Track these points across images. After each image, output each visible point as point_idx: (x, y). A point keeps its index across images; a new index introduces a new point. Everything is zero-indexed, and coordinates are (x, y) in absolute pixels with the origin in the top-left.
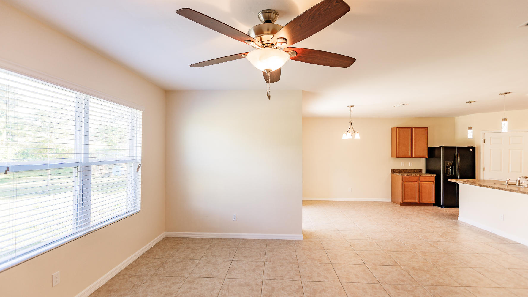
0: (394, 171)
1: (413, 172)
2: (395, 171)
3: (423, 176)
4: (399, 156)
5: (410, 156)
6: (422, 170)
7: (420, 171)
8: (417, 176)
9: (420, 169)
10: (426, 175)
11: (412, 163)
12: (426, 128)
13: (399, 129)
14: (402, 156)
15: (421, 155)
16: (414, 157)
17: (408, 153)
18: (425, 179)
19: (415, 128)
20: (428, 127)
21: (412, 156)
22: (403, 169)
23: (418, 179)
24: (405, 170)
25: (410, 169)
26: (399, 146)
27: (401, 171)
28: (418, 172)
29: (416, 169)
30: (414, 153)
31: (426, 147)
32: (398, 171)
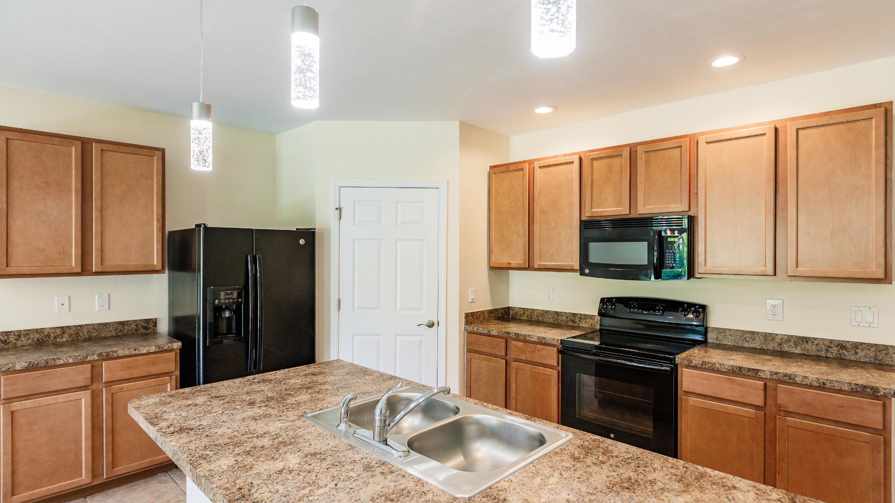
0: (4, 342)
2: (12, 338)
3: (118, 358)
4: (11, 270)
6: (154, 322)
7: (146, 328)
8: (88, 359)
9: (147, 320)
10: (135, 350)
11: (109, 295)
12: (157, 152)
13: (7, 139)
14: (26, 271)
15: (134, 261)
16: (100, 270)
17: (66, 254)
18: (129, 368)
19: (104, 146)
20: (164, 149)
21: (85, 270)
22: (62, 328)
23: (95, 376)
24: (72, 331)
25: (99, 324)
26: (11, 222)
27: (52, 339)
28: (137, 330)
29: (127, 321)
30: (100, 253)
31: (157, 231)
32: (36, 340)
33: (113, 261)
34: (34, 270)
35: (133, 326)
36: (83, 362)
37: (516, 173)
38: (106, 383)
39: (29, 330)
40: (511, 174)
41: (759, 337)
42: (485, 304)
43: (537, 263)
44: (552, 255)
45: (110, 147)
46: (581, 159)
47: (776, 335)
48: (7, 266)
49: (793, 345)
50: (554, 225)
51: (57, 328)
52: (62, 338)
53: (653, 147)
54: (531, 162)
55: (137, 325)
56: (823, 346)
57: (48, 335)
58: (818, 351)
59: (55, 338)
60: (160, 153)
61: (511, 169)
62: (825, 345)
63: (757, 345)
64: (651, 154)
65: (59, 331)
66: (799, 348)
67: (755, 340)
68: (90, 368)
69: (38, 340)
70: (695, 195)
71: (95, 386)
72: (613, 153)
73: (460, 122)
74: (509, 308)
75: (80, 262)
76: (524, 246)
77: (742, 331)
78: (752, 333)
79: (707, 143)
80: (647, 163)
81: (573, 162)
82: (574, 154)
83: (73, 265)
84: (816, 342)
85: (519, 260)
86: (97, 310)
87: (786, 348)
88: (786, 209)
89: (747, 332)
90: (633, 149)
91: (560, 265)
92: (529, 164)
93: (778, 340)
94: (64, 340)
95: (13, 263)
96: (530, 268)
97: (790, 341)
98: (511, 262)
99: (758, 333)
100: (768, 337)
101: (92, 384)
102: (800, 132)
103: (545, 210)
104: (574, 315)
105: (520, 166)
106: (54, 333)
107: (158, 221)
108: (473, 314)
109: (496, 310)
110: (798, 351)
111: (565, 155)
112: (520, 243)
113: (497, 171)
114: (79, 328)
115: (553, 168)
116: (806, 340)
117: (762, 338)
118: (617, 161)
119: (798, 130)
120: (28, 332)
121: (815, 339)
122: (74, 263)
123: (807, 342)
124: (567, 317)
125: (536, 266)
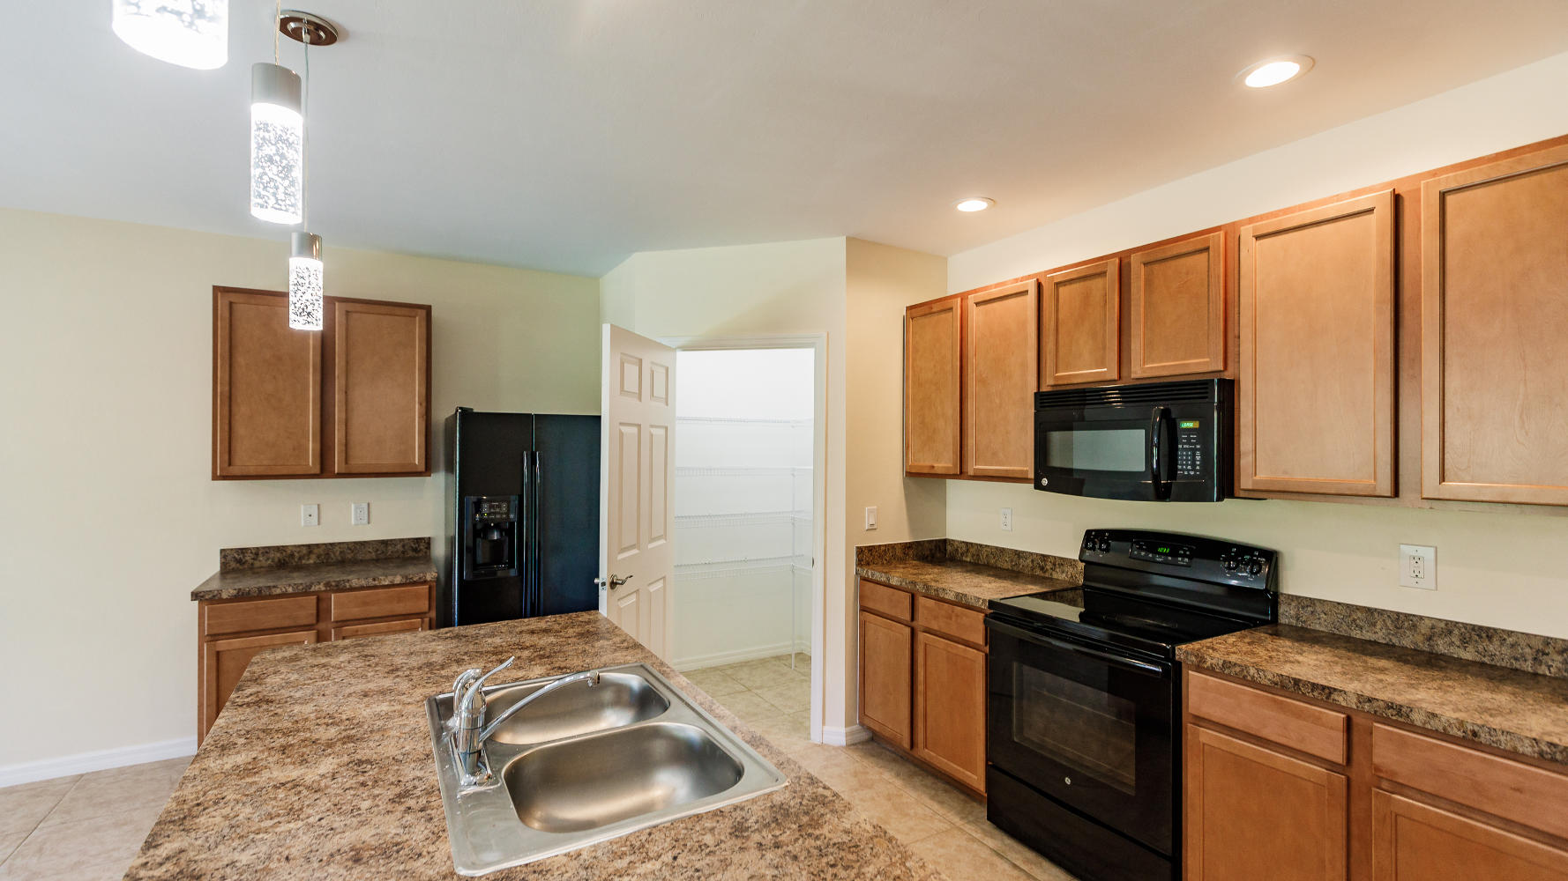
0: (239, 561)
1: (373, 555)
2: (248, 558)
3: (352, 589)
4: (235, 470)
5: (317, 470)
6: (427, 542)
7: (415, 550)
8: (313, 589)
9: (417, 539)
10: (374, 580)
11: (369, 504)
12: (419, 311)
13: (231, 303)
14: (252, 471)
15: (388, 460)
16: (343, 471)
17: (300, 449)
18: (365, 604)
19: (350, 307)
20: (430, 307)
21: (325, 470)
22: (309, 546)
23: (321, 612)
24: (321, 551)
25: (355, 543)
26: (235, 409)
27: (296, 560)
28: (403, 552)
29: (391, 540)
30: (344, 448)
31: (419, 417)
32: (276, 560)
33: (361, 458)
34: (261, 471)
35: (399, 547)
36: (306, 593)
37: (943, 316)
38: (337, 622)
39: (269, 548)
40: (935, 318)
41: (1384, 620)
42: (896, 532)
43: (973, 467)
44: (995, 454)
45: (358, 307)
46: (1039, 285)
47: (1421, 618)
48: (230, 465)
49: (1458, 643)
50: (997, 401)
51: (303, 545)
52: (308, 559)
53: (1159, 255)
54: (963, 296)
55: (403, 546)
56: (1528, 650)
57: (292, 555)
58: (1516, 659)
59: (300, 558)
60: (424, 312)
61: (934, 310)
62: (1531, 648)
63: (1379, 635)
64: (1156, 267)
65: (305, 551)
66: (1470, 648)
67: (1374, 625)
68: (315, 601)
69: (279, 560)
70: (1236, 340)
71: (322, 626)
72: (1090, 272)
73: (849, 240)
74: (945, 541)
75: (318, 460)
76: (954, 437)
77: (1348, 606)
78: (1369, 611)
79: (1258, 238)
80: (1149, 283)
81: (1027, 291)
82: (1029, 277)
83: (310, 464)
84: (1510, 640)
85: (945, 463)
86: (353, 522)
87: (1441, 646)
88: (1417, 360)
89: (1358, 608)
90: (1123, 261)
91: (1007, 470)
92: (962, 300)
93: (1424, 628)
94: (311, 561)
95: (237, 460)
96: (961, 474)
97: (1450, 632)
98: (935, 465)
99: (1381, 612)
100: (1402, 621)
101: (318, 621)
102: (1450, 199)
103: (984, 376)
104: (1044, 557)
105: (948, 304)
106: (298, 552)
107: (420, 404)
108: (870, 549)
109: (918, 543)
110: (1468, 655)
111: (1016, 280)
112: (949, 432)
113: (917, 313)
114: (330, 547)
115: (996, 305)
116: (1487, 633)
117: (1389, 623)
118: (1097, 284)
119: (1443, 195)
120: (267, 550)
121: (1510, 633)
122: (311, 461)
123: (1490, 638)
124: (1032, 561)
125: (971, 473)
